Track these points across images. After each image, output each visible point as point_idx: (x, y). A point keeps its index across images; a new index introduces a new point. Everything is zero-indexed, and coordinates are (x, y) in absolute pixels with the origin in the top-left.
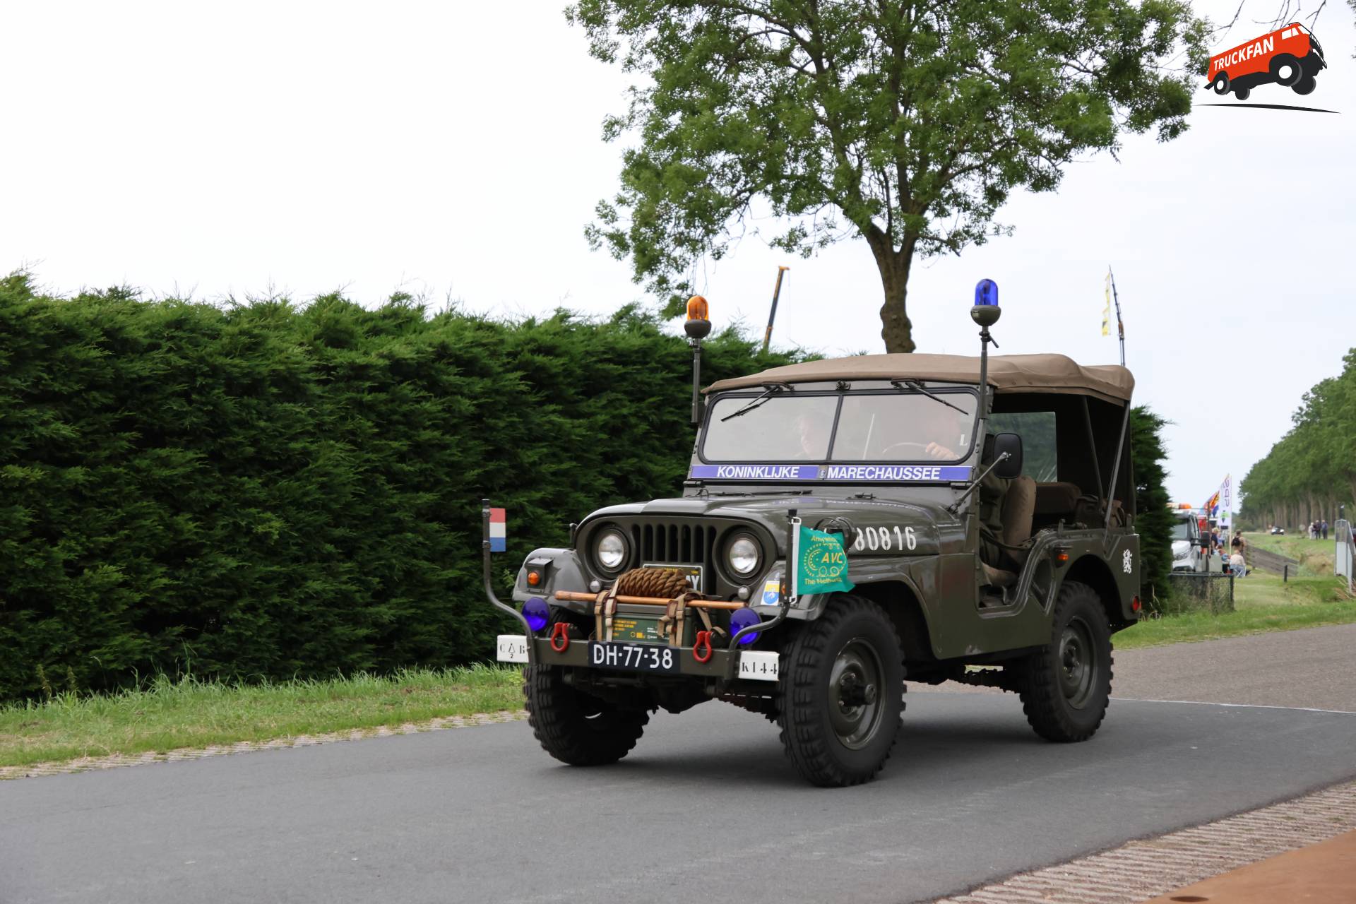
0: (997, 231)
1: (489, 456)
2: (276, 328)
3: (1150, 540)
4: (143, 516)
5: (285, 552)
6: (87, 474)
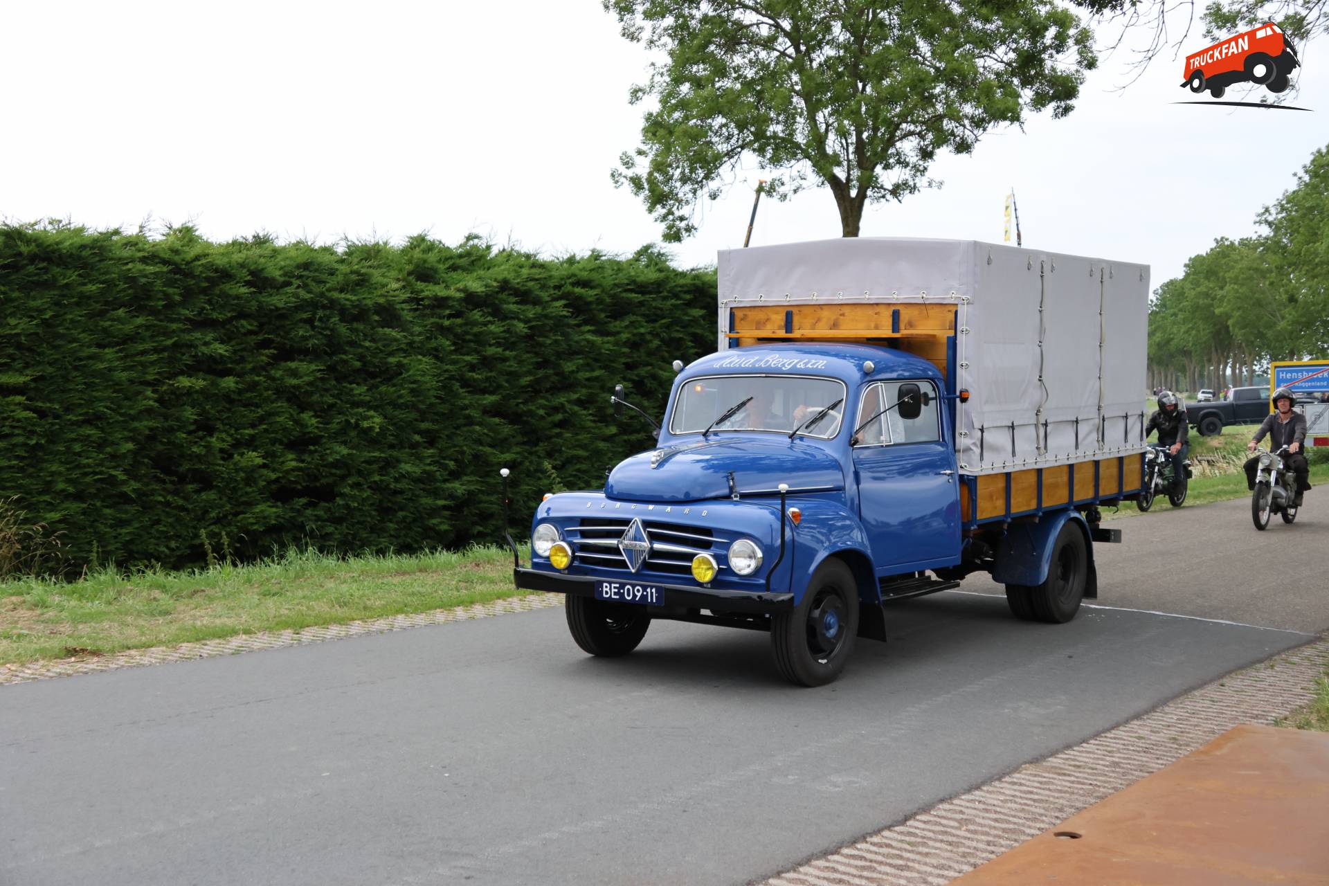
1: (539, 366)
2: (379, 267)
4: (277, 414)
5: (383, 441)
6: (237, 383)
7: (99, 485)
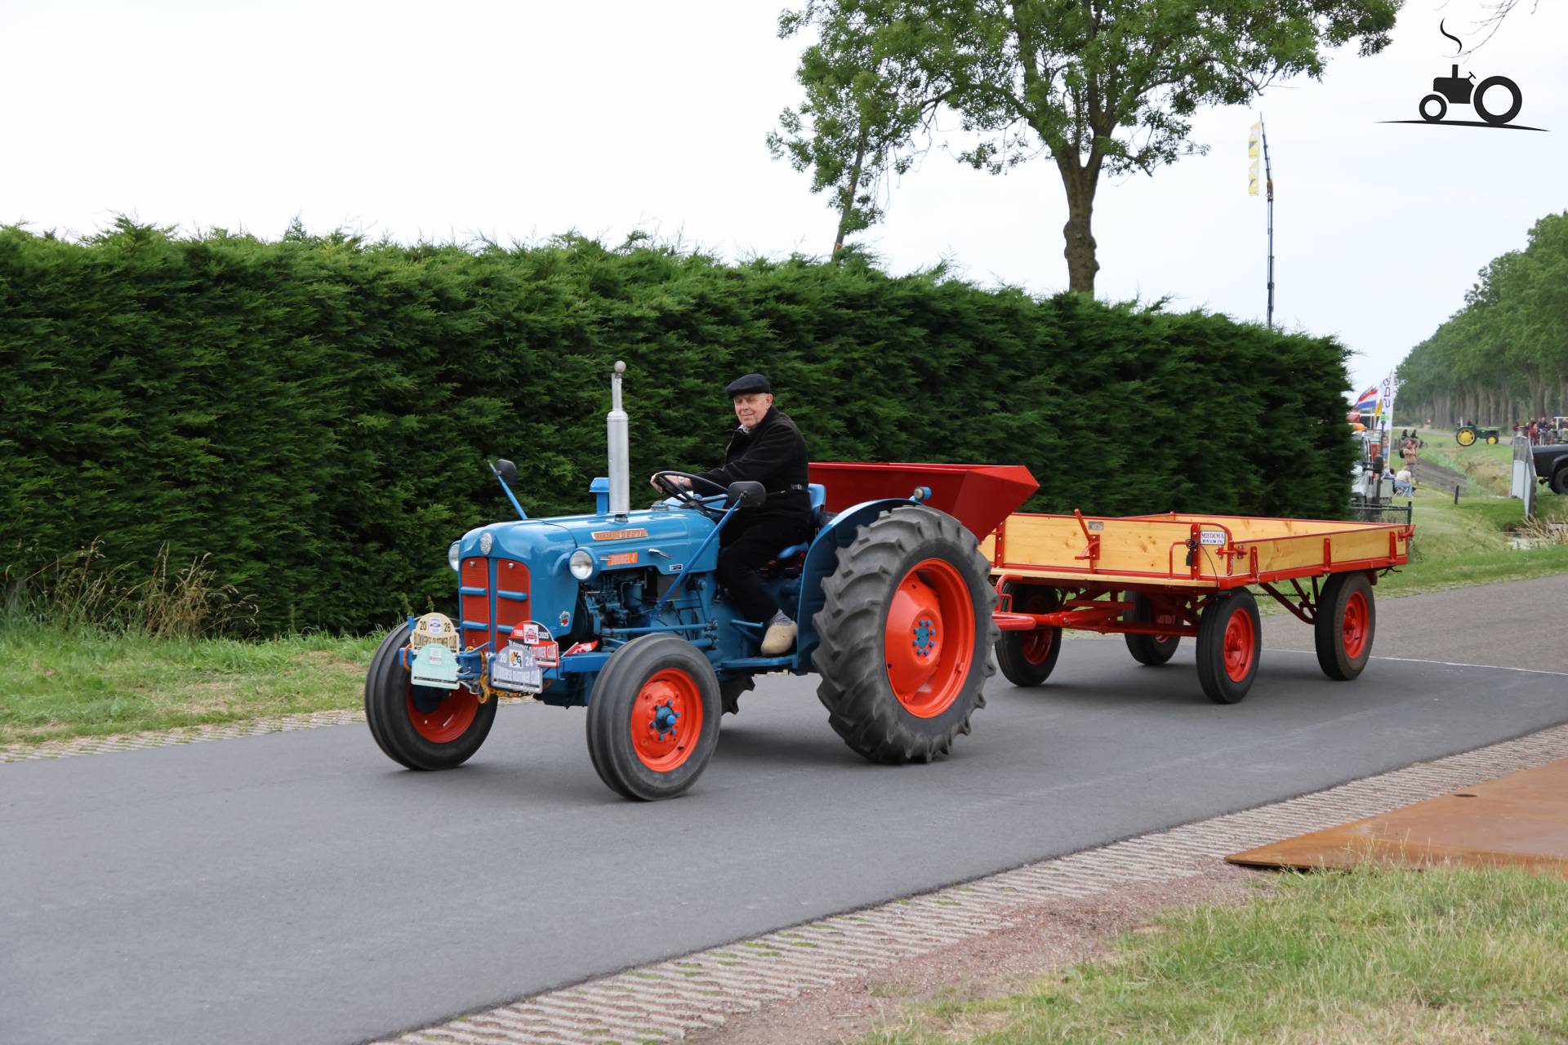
0: (1191, 149)
3: (1333, 475)
5: (574, 493)
6: (418, 422)
7: (281, 542)
